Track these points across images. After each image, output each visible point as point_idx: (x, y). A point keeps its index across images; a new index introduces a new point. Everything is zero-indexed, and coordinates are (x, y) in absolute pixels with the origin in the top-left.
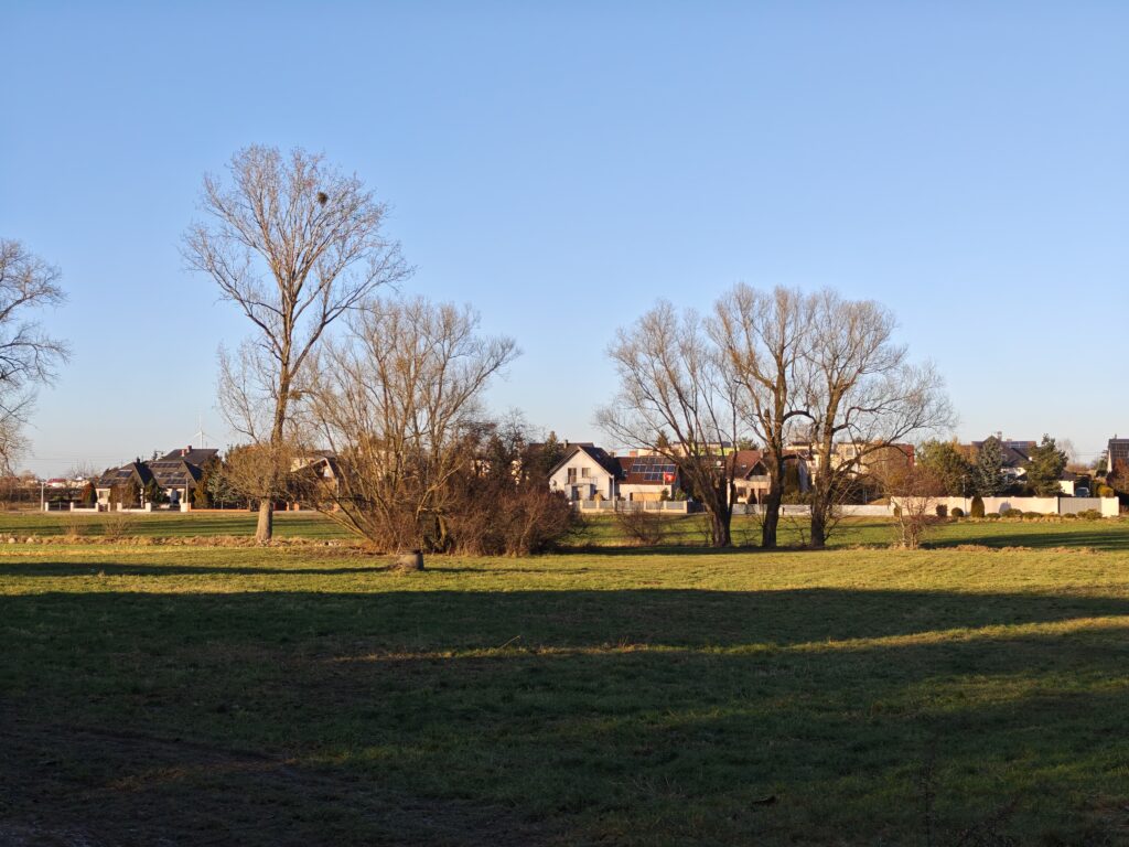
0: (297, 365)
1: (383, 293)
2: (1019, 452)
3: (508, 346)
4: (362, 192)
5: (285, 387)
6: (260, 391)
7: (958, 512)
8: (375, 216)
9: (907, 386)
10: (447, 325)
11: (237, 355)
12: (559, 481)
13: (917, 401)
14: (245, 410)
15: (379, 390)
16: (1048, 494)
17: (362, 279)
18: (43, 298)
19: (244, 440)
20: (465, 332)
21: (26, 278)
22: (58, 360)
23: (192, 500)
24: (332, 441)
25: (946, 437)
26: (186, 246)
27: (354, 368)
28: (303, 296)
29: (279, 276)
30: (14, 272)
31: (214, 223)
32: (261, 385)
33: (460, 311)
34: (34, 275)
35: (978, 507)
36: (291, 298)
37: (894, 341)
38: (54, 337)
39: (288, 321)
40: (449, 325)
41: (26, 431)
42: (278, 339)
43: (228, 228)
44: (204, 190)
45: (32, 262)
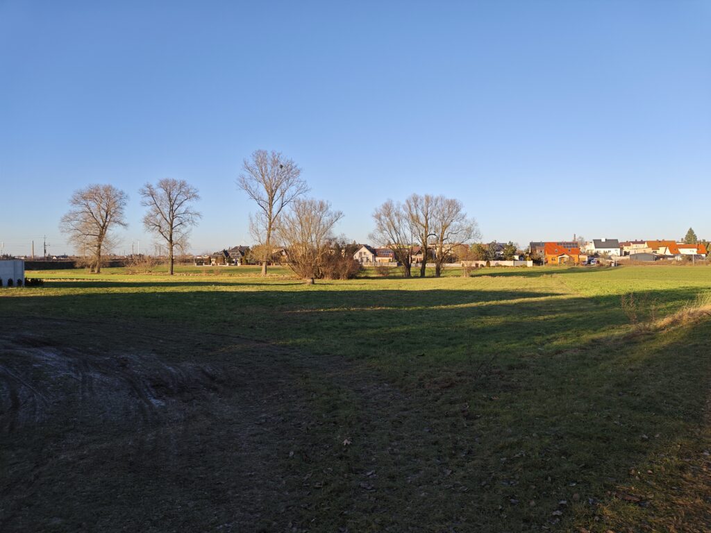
0: (274, 220)
1: (301, 197)
2: (501, 247)
3: (340, 214)
4: (294, 165)
5: (270, 227)
6: (262, 228)
7: (482, 266)
8: (298, 172)
9: (466, 226)
10: (321, 207)
11: (255, 216)
12: (357, 256)
13: (469, 230)
14: (258, 234)
15: (300, 227)
16: (511, 260)
17: (294, 192)
18: (194, 199)
19: (257, 243)
20: (327, 209)
21: (188, 192)
22: (198, 218)
23: (241, 262)
24: (285, 244)
25: (479, 242)
26: (238, 182)
27: (292, 220)
28: (275, 198)
29: (268, 191)
30: (184, 190)
31: (247, 174)
33: (325, 203)
34: (190, 191)
35: (488, 264)
36: (272, 199)
37: (462, 211)
38: (197, 211)
39: (271, 205)
40: (322, 207)
41: (189, 241)
42: (268, 211)
43: (251, 176)
44: (244, 164)
45: (189, 187)
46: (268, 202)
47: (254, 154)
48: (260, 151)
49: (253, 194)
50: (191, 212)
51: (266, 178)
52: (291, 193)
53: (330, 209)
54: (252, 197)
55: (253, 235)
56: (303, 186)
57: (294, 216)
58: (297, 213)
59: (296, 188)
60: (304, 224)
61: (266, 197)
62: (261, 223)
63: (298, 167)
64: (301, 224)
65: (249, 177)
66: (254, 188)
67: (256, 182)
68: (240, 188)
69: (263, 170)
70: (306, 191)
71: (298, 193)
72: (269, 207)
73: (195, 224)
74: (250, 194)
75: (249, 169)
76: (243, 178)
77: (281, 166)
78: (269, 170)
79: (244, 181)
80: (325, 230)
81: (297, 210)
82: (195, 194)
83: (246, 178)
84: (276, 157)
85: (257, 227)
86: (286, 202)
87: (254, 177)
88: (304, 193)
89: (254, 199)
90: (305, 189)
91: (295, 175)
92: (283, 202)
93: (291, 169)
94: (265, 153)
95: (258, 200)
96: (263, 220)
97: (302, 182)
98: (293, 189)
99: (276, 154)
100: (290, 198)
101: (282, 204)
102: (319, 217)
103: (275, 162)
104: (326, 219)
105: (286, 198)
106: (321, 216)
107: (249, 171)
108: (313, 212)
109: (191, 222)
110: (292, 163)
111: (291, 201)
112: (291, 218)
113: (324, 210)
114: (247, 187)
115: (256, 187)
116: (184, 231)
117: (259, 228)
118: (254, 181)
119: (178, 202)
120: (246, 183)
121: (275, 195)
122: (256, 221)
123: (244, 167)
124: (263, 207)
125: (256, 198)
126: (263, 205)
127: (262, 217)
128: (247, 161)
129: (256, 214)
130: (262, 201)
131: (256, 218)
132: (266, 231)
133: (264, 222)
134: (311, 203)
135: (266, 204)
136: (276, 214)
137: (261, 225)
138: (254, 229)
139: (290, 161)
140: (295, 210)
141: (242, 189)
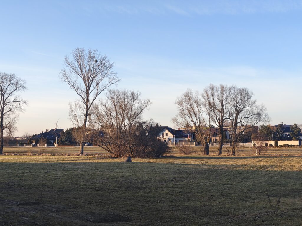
7: (271, 145)
10: (133, 96)
11: (74, 104)
15: (115, 113)
17: (107, 83)
18: (22, 89)
20: (137, 98)
21: (17, 84)
22: (25, 105)
26: (61, 75)
28: (92, 88)
29: (85, 82)
30: (13, 82)
33: (136, 92)
34: (19, 83)
35: (276, 144)
36: (88, 90)
37: (252, 99)
38: (24, 100)
39: (88, 95)
41: (16, 125)
42: (85, 99)
43: (71, 70)
45: (18, 79)
46: (86, 91)
47: (74, 52)
48: (78, 49)
49: (73, 85)
50: (19, 101)
51: (84, 71)
52: (105, 84)
53: (140, 98)
54: (72, 87)
55: (72, 120)
56: (115, 77)
57: (110, 104)
58: (112, 101)
59: (109, 79)
60: (118, 110)
61: (84, 87)
62: (79, 109)
63: (111, 62)
64: (116, 111)
65: (69, 71)
66: (74, 80)
67: (76, 75)
68: (62, 80)
69: (81, 64)
70: (117, 81)
71: (110, 83)
72: (86, 96)
73: (23, 110)
74: (70, 85)
75: (69, 64)
76: (65, 72)
77: (96, 61)
78: (86, 65)
79: (65, 74)
80: (136, 115)
81: (112, 99)
82: (23, 85)
83: (67, 71)
84: (92, 54)
85: (75, 113)
86: (101, 91)
87: (73, 71)
88: (115, 84)
89: (74, 89)
90: (116, 80)
91: (108, 68)
92: (98, 91)
93: (104, 64)
94: (83, 51)
95: (76, 90)
96: (81, 106)
97: (114, 74)
98: (106, 80)
99: (92, 51)
100: (104, 88)
101: (97, 93)
102: (131, 104)
103: (91, 58)
104: (136, 106)
105: (101, 88)
106: (132, 103)
107: (69, 66)
108: (126, 100)
109: (19, 109)
110: (105, 58)
111: (104, 90)
112: (107, 106)
113: (135, 99)
114: (67, 79)
115: (75, 79)
116: (12, 116)
117: (77, 113)
118: (73, 74)
119: (8, 92)
120: (67, 76)
121: (91, 86)
122: (75, 108)
123: (65, 62)
124: (81, 96)
125: (75, 88)
126: (81, 94)
127: (80, 104)
128: (67, 57)
129: (75, 102)
130: (80, 91)
131: (75, 106)
132: (84, 116)
133: (81, 108)
134: (124, 93)
135: (84, 93)
136: (92, 102)
137: (79, 111)
138: (74, 115)
139: (104, 57)
140: (110, 98)
141: (63, 81)
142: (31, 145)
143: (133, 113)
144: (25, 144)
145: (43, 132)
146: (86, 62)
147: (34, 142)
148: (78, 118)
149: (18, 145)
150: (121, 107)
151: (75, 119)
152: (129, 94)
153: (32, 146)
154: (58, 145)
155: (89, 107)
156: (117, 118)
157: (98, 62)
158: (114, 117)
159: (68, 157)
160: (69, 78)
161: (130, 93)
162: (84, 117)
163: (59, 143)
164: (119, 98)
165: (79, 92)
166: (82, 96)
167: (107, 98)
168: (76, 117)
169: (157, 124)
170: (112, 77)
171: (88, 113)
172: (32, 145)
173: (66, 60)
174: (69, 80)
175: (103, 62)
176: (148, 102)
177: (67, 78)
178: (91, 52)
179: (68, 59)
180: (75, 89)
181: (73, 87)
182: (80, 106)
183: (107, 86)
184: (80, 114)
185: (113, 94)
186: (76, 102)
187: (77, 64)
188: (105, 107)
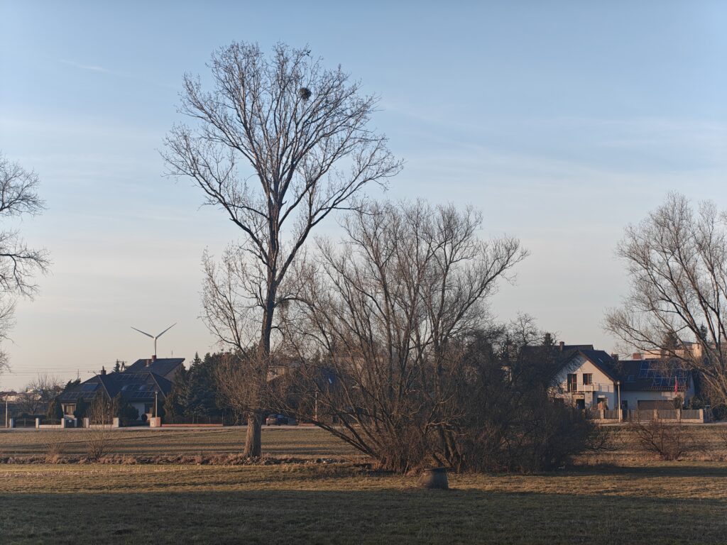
0: (284, 270)
4: (347, 86)
5: (271, 292)
6: (245, 299)
8: (361, 112)
10: (448, 228)
11: (222, 262)
14: (232, 320)
15: (380, 298)
19: (229, 348)
20: (468, 234)
22: (36, 269)
23: (162, 414)
24: (314, 346)
26: (169, 150)
27: (354, 276)
29: (262, 175)
32: (246, 293)
39: (274, 225)
43: (210, 130)
44: (185, 91)
45: (10, 169)
46: (266, 211)
47: (218, 58)
48: (234, 48)
49: (216, 187)
50: (12, 252)
51: (258, 133)
52: (339, 183)
53: (479, 235)
54: (212, 198)
55: (216, 323)
56: (377, 154)
57: (359, 259)
58: (370, 249)
59: (355, 163)
60: (393, 287)
61: (258, 196)
62: (240, 282)
63: (362, 95)
64: (385, 286)
65: (202, 132)
66: (221, 168)
67: (227, 149)
68: (175, 170)
69: (249, 107)
70: (387, 170)
71: (361, 179)
72: (267, 230)
73: (26, 289)
74: (207, 187)
75: (202, 108)
76: (185, 138)
77: (306, 94)
78: (265, 109)
79: (188, 149)
80: (465, 303)
81: (368, 241)
82: (27, 191)
83: (194, 135)
84: (290, 64)
85: (228, 295)
86: (324, 212)
87: (218, 132)
88: (381, 180)
89: (221, 205)
90: (384, 167)
91: (352, 121)
92: (314, 211)
93: (337, 102)
94: (252, 54)
95: (231, 208)
96: (248, 271)
97: (376, 144)
98: (344, 167)
99: (289, 53)
100: (336, 197)
101: (311, 218)
102: (443, 261)
103: (284, 81)
104: (463, 268)
105: (324, 198)
106: (448, 257)
107: (201, 114)
108: (424, 246)
109: (13, 283)
110: (341, 79)
111: (338, 206)
112: (349, 266)
113: (459, 238)
114: (194, 168)
115: (226, 164)
117: (233, 298)
118: (219, 145)
120: (194, 153)
121: (288, 190)
122: (226, 277)
123: (186, 100)
124: (249, 231)
125: (227, 201)
126: (250, 224)
127: (244, 261)
128: (194, 80)
129: (225, 255)
130: (246, 209)
131: (226, 268)
132: (260, 308)
133: (251, 278)
134: (415, 218)
135: (259, 220)
136: (290, 253)
137: (241, 291)
138: (221, 304)
139: (335, 75)
140: (360, 237)
141: (181, 172)
142: (60, 423)
143: (450, 294)
144: (37, 420)
145: (104, 371)
146: (266, 98)
147: (71, 409)
148: (237, 316)
149: (11, 421)
150: (403, 272)
151: (226, 321)
152: (435, 222)
153: (63, 425)
154: (162, 422)
155: (278, 273)
156: (389, 316)
157: (312, 98)
158: (377, 311)
159: (200, 467)
160: (201, 161)
161: (438, 214)
162: (260, 311)
163: (168, 414)
164: (396, 237)
165: (241, 214)
166: (253, 230)
167: (348, 238)
168: (229, 313)
169: (548, 335)
170: (367, 154)
171: (278, 295)
172: (63, 420)
173: (191, 92)
174: (202, 169)
175: (332, 96)
176: (511, 249)
177: (195, 161)
178: (286, 60)
179: (198, 86)
180: (225, 204)
181: (217, 194)
182: (243, 270)
183: (349, 191)
184: (245, 302)
185: (370, 221)
186: (228, 253)
187: (232, 105)
188: (342, 273)
